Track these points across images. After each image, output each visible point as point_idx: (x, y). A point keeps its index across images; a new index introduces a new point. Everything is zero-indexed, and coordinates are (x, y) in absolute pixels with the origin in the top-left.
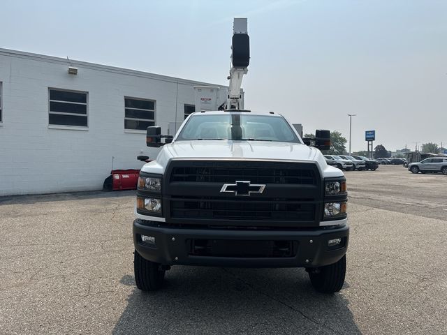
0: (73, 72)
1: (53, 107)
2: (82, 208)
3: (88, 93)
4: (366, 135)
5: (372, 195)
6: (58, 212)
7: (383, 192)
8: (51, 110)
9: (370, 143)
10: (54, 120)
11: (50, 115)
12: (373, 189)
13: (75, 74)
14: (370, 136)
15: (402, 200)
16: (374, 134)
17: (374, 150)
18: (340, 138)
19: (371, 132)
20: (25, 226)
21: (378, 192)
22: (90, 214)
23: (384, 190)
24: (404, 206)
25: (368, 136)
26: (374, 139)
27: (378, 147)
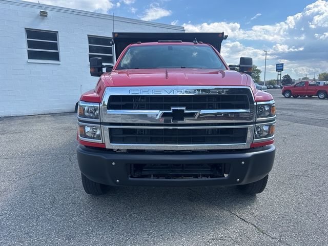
0: (44, 15)
1: (30, 44)
2: (57, 125)
3: (58, 32)
4: (277, 67)
5: (289, 113)
6: (37, 130)
7: (296, 110)
8: (28, 48)
9: (280, 73)
10: (32, 55)
11: (28, 51)
12: (288, 107)
13: (46, 16)
14: (280, 68)
15: (315, 116)
16: (283, 66)
17: (282, 79)
18: (256, 70)
19: (281, 64)
20: (9, 141)
21: (293, 109)
22: (63, 131)
23: (297, 108)
24: (318, 121)
25: (278, 68)
26: (282, 70)
27: (285, 77)
